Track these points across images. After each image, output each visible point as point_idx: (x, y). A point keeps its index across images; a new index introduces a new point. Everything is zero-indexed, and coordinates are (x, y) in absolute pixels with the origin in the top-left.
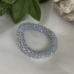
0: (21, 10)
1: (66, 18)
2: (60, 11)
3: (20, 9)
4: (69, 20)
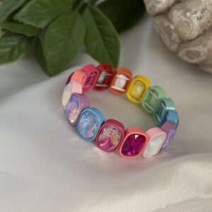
2: (171, 34)
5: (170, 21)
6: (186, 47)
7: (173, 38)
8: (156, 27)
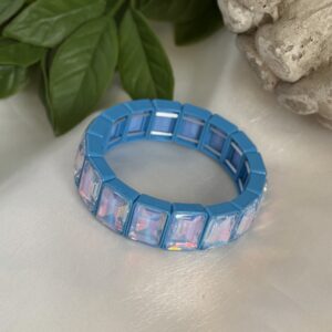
0: (83, 74)
1: (288, 102)
2: (259, 72)
3: (80, 67)
4: (301, 113)
6: (284, 93)
7: (263, 77)
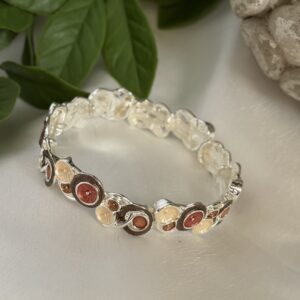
5: (269, 33)
8: (245, 36)
